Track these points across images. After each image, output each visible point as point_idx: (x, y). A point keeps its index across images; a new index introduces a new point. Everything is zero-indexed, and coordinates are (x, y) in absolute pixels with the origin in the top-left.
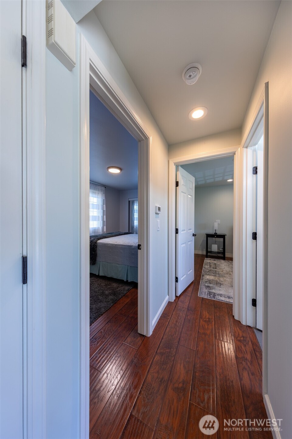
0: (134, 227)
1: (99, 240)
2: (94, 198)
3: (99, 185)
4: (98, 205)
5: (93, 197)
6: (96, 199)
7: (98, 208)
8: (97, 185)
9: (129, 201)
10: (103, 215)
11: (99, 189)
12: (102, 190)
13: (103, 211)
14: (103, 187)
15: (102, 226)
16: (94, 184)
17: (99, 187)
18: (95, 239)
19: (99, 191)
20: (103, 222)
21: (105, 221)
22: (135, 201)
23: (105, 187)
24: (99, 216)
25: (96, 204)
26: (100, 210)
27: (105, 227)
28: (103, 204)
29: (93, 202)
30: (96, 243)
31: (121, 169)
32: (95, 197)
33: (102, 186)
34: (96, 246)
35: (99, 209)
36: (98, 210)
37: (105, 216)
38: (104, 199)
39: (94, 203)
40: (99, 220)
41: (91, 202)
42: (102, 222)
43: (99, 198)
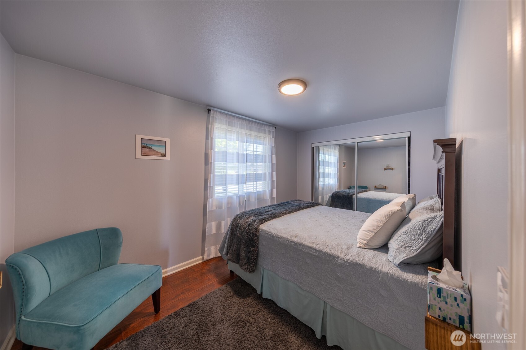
0: (318, 188)
1: (262, 223)
2: (258, 145)
3: (265, 125)
4: (264, 156)
5: (257, 143)
6: (262, 146)
7: (264, 160)
8: (263, 124)
9: (313, 147)
10: (272, 171)
11: (265, 130)
12: (270, 132)
13: (272, 164)
14: (271, 128)
15: (270, 189)
16: (258, 123)
17: (266, 128)
18: (255, 220)
19: (265, 133)
20: (272, 181)
21: (274, 181)
22: (321, 148)
23: (275, 128)
24: (265, 173)
25: (261, 154)
26: (267, 164)
27: (275, 190)
28: (272, 154)
29: (257, 151)
30: (257, 229)
31: (305, 83)
32: (260, 144)
33: (270, 126)
34: (258, 237)
35: (265, 162)
36: (264, 164)
37: (274, 173)
38: (273, 146)
39: (258, 153)
40: (265, 180)
41: (254, 151)
42: (270, 182)
43: (266, 145)
